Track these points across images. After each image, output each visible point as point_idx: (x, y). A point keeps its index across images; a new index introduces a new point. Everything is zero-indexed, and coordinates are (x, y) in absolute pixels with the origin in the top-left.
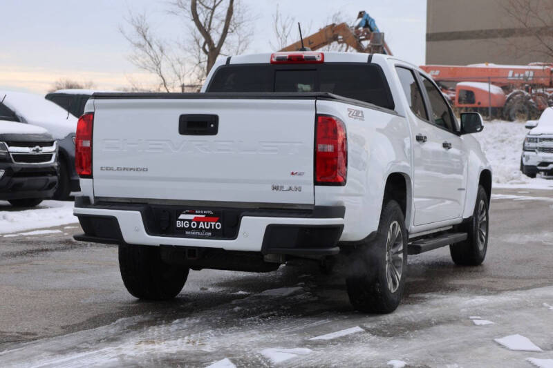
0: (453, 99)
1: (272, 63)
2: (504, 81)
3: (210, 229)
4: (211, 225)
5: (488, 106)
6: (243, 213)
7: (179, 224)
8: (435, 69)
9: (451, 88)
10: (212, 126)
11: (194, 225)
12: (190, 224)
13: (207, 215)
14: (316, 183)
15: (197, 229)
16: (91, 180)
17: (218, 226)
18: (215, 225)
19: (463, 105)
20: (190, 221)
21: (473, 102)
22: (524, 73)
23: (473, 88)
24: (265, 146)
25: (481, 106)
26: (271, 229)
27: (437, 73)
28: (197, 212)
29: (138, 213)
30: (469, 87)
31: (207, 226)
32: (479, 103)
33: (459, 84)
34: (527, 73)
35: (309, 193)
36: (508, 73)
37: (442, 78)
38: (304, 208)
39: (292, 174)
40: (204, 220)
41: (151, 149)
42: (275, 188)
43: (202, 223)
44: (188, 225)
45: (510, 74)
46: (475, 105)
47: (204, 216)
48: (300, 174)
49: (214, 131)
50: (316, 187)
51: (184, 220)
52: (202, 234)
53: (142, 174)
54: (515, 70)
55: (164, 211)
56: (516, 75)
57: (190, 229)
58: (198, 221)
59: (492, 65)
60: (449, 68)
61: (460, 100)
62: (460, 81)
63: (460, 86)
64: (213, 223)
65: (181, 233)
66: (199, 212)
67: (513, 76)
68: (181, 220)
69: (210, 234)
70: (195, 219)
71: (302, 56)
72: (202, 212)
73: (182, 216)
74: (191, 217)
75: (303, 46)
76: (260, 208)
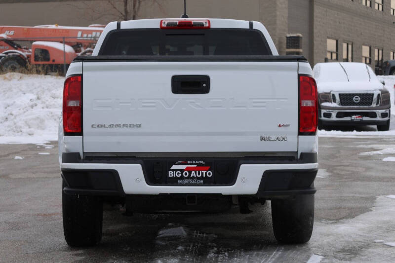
0: (29, 57)
1: (162, 28)
2: (73, 41)
3: (202, 178)
4: (202, 173)
5: (63, 63)
6: (240, 162)
7: (171, 174)
8: (10, 29)
9: (24, 47)
10: (204, 85)
11: (186, 174)
12: (182, 174)
13: (199, 165)
14: (300, 133)
15: (189, 177)
16: (81, 137)
17: (210, 174)
18: (206, 173)
19: (40, 63)
20: (182, 171)
21: (48, 60)
22: (92, 34)
23: (47, 47)
24: (254, 102)
25: (56, 63)
26: (267, 174)
27: (12, 33)
28: (189, 162)
29: (139, 166)
30: (43, 46)
31: (199, 174)
32: (54, 61)
33: (34, 43)
34: (94, 34)
35: (293, 142)
36: (77, 34)
37: (16, 38)
38: (284, 155)
39: (280, 126)
40: (195, 170)
41: (144, 107)
42: (262, 139)
43: (193, 172)
44: (180, 175)
45: (79, 34)
46: (50, 62)
47: (195, 166)
48: (287, 126)
49: (206, 90)
50: (299, 136)
51: (176, 170)
52: (193, 181)
53: (135, 130)
54: (83, 32)
55: (158, 163)
56: (85, 35)
57: (182, 178)
58: (190, 170)
59: (54, 27)
60: (24, 28)
61: (36, 58)
62: (35, 41)
63: (35, 46)
64: (204, 172)
65: (174, 182)
66: (191, 162)
67: (82, 36)
68: (173, 170)
69: (202, 181)
70: (187, 169)
71: (191, 22)
72: (194, 162)
73: (174, 167)
74: (184, 167)
75: (185, 14)
76: (246, 157)
